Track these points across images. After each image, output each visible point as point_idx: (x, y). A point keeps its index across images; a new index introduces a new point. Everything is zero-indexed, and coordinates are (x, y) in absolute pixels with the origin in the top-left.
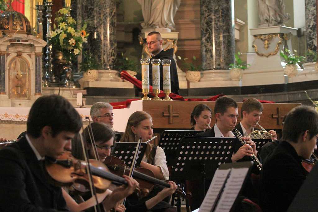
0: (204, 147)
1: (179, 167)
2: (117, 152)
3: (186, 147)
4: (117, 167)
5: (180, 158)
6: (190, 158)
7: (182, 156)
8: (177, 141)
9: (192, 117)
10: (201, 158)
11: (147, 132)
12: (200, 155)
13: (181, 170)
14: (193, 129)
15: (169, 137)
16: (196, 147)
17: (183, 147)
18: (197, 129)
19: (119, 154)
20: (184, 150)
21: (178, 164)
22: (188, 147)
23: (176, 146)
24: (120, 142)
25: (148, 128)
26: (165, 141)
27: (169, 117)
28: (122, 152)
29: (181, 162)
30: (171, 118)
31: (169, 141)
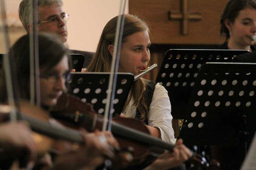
0: (245, 83)
1: (196, 120)
2: (76, 91)
3: (209, 82)
4: (80, 117)
5: (197, 104)
6: (218, 104)
7: (202, 99)
8: (195, 69)
9: (222, 21)
10: (238, 104)
11: (138, 56)
12: (236, 98)
13: (200, 125)
14: (225, 46)
15: (179, 63)
16: (229, 82)
17: (203, 82)
18: (232, 47)
19: (81, 94)
20: (206, 88)
21: (194, 115)
22: (214, 82)
23: (191, 79)
24: (84, 71)
25: (140, 48)
26: (170, 70)
27: (181, 21)
28: (87, 91)
29: (199, 110)
30: (185, 23)
31: (178, 70)
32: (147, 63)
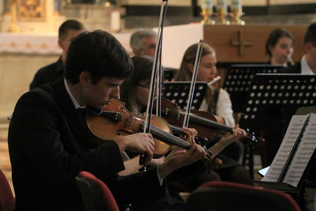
0: (283, 87)
1: (250, 114)
2: (169, 94)
3: (258, 88)
5: (250, 102)
6: (264, 102)
7: (254, 99)
8: (248, 79)
9: (267, 46)
10: (278, 102)
11: (208, 71)
12: (276, 98)
13: (253, 117)
14: (269, 63)
15: (238, 75)
16: (272, 87)
17: (255, 87)
18: (274, 63)
19: (172, 97)
20: (256, 92)
21: (248, 109)
22: (261, 87)
23: (246, 86)
24: (173, 81)
25: (209, 66)
26: (232, 79)
27: (239, 47)
28: (176, 94)
29: (253, 106)
30: (242, 48)
31: (238, 79)
32: (214, 76)
